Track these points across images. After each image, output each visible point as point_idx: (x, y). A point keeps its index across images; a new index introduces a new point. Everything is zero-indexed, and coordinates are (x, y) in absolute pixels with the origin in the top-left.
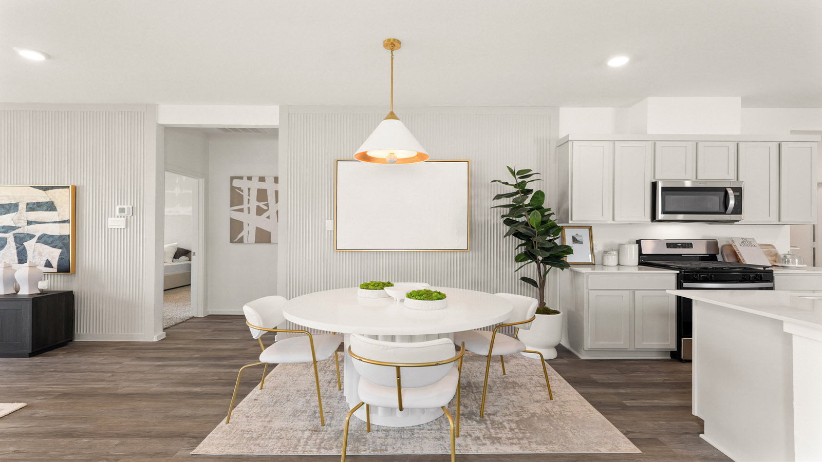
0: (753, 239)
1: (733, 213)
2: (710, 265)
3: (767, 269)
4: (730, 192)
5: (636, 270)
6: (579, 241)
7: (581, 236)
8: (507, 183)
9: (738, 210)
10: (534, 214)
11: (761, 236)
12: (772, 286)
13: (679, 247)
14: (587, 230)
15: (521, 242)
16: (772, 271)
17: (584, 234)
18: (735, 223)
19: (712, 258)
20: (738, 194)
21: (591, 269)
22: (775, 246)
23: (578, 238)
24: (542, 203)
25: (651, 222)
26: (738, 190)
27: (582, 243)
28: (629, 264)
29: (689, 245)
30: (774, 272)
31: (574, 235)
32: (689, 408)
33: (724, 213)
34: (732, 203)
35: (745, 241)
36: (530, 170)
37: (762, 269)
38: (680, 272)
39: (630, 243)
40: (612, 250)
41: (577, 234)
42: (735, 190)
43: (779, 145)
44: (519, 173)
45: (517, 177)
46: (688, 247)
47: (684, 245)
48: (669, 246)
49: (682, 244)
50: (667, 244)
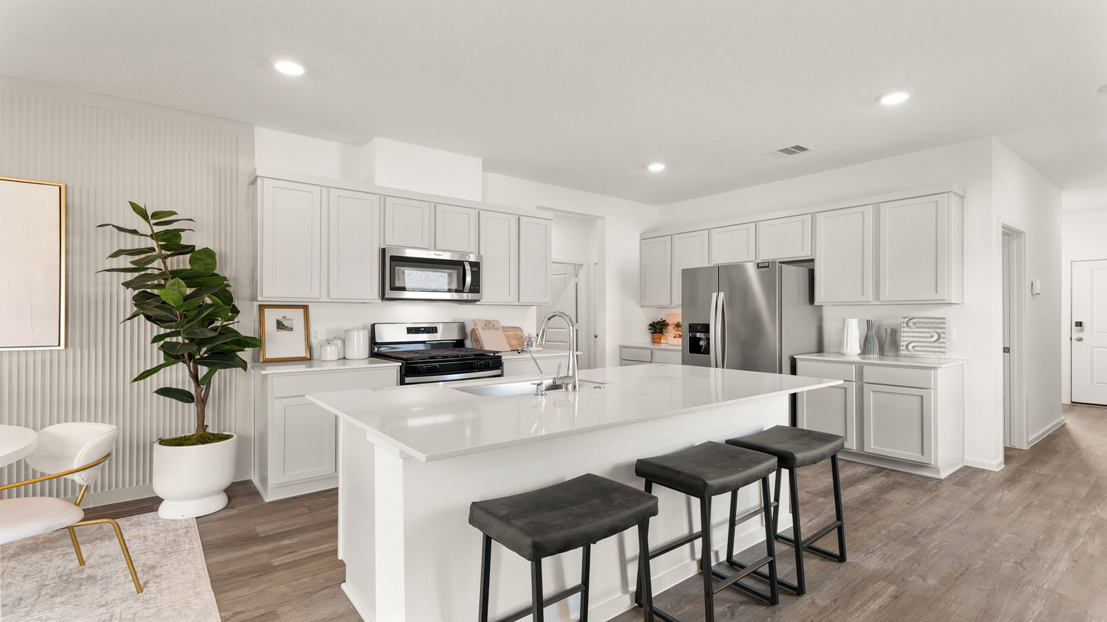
0: (498, 321)
1: (471, 291)
2: (458, 352)
3: (496, 354)
4: (468, 267)
5: (365, 364)
6: (287, 327)
7: (291, 320)
8: (134, 232)
9: (476, 288)
10: (174, 285)
11: (507, 318)
12: (500, 373)
13: (422, 332)
14: (301, 311)
15: (158, 330)
16: (501, 357)
17: (296, 317)
18: (477, 303)
19: (460, 344)
20: (475, 269)
21: (305, 366)
22: (523, 329)
23: (286, 323)
24: (215, 268)
25: (380, 301)
26: (476, 266)
27: (291, 329)
28: (356, 357)
29: (433, 330)
30: (503, 358)
31: (280, 318)
32: (335, 551)
33: (462, 291)
34: (469, 279)
35: (489, 325)
36: (174, 213)
37: (492, 354)
38: (403, 364)
39: (357, 329)
40: (335, 338)
41: (284, 317)
42: (473, 264)
43: (519, 218)
44: (155, 215)
45: (153, 222)
46: (433, 332)
47: (427, 329)
48: (410, 331)
49: (425, 328)
50: (408, 328)
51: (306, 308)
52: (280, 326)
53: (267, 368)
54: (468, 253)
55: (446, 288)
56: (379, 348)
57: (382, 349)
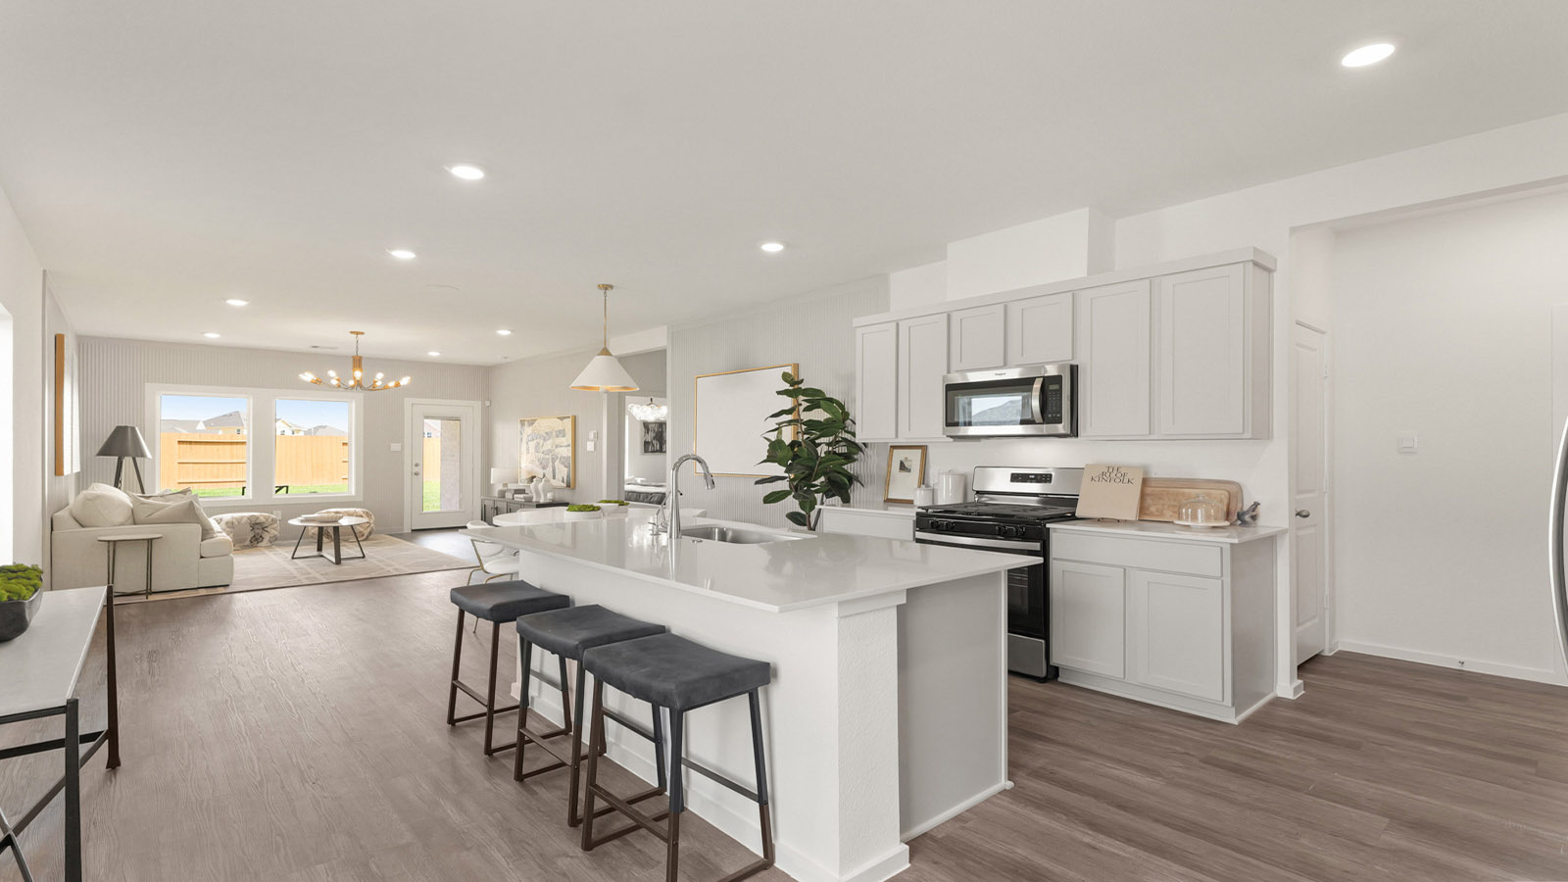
4: (1037, 385)
6: (907, 468)
7: (911, 459)
13: (1032, 480)
14: (920, 452)
20: (1057, 387)
23: (907, 464)
26: (1057, 381)
27: (911, 470)
29: (1045, 478)
30: (1050, 526)
31: (903, 458)
34: (1036, 404)
41: (906, 458)
42: (1051, 380)
43: (1151, 284)
46: (1045, 482)
47: (1039, 477)
48: (1015, 478)
49: (1036, 475)
50: (1012, 474)
51: (924, 448)
52: (903, 467)
53: (889, 508)
54: (1042, 366)
55: (1019, 418)
56: (980, 498)
57: (983, 499)
